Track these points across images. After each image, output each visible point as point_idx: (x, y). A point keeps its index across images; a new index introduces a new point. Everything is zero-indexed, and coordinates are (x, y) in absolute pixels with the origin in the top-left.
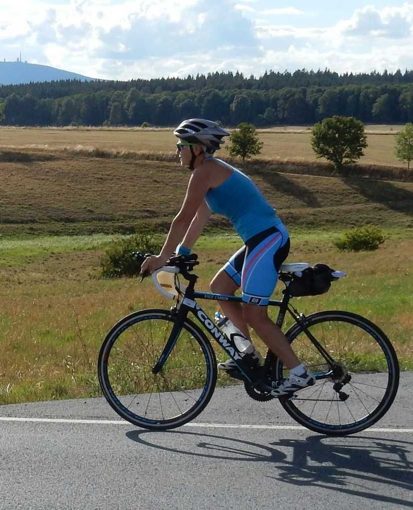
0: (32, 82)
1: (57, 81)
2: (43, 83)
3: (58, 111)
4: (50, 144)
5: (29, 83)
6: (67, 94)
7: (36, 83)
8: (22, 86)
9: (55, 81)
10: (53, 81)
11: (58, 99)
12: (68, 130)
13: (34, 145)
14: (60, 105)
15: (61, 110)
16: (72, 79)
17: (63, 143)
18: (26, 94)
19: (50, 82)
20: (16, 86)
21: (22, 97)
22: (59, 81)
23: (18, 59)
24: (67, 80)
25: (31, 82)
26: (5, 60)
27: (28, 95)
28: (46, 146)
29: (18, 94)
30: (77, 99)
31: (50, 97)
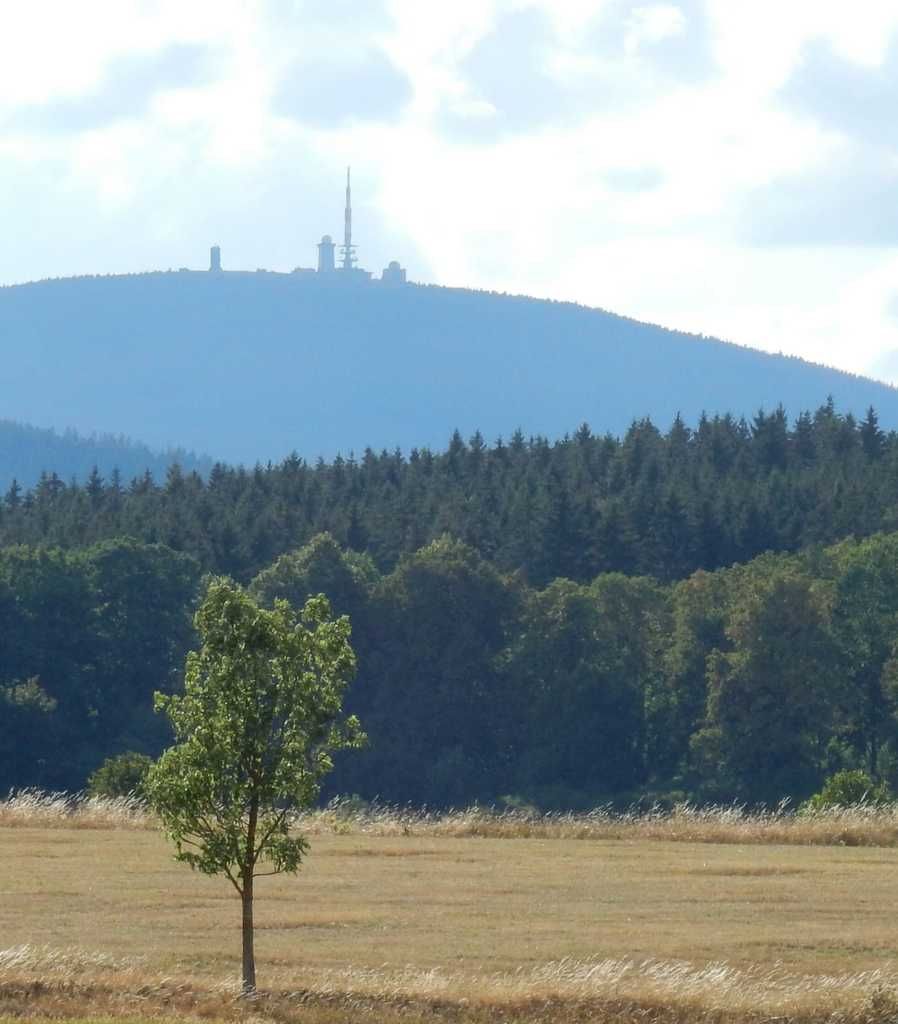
0: (466, 440)
1: (679, 430)
2: (563, 447)
3: (693, 680)
4: (750, 959)
5: (440, 447)
7: (500, 452)
8: (383, 472)
9: (664, 428)
10: (642, 433)
11: (699, 579)
12: (850, 840)
13: (605, 968)
14: (711, 635)
15: (723, 667)
16: (798, 408)
17: (855, 949)
18: (420, 542)
19: (620, 434)
20: (338, 473)
21: (385, 567)
22: (693, 424)
23: (326, 247)
24: (760, 421)
25: (456, 443)
26: (215, 253)
27: (438, 545)
28: (718, 975)
29: (356, 540)
30: (855, 579)
31: (624, 561)
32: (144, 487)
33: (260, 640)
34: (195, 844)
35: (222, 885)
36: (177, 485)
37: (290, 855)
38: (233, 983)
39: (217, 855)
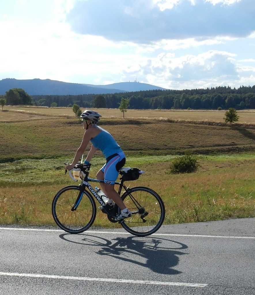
3: (152, 103)
4: (149, 117)
6: (156, 96)
11: (152, 98)
13: (142, 117)
14: (153, 101)
16: (158, 89)
17: (154, 116)
21: (137, 97)
23: (135, 81)
27: (139, 96)
28: (147, 118)
29: (135, 96)
30: (160, 98)
31: (149, 97)
32: (125, 93)
33: (125, 101)
34: (121, 111)
35: (123, 113)
36: (126, 92)
37: (126, 111)
38: (123, 118)
39: (122, 112)
